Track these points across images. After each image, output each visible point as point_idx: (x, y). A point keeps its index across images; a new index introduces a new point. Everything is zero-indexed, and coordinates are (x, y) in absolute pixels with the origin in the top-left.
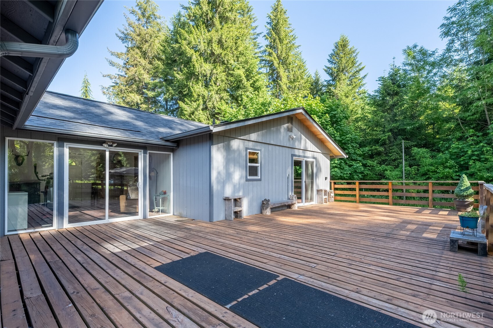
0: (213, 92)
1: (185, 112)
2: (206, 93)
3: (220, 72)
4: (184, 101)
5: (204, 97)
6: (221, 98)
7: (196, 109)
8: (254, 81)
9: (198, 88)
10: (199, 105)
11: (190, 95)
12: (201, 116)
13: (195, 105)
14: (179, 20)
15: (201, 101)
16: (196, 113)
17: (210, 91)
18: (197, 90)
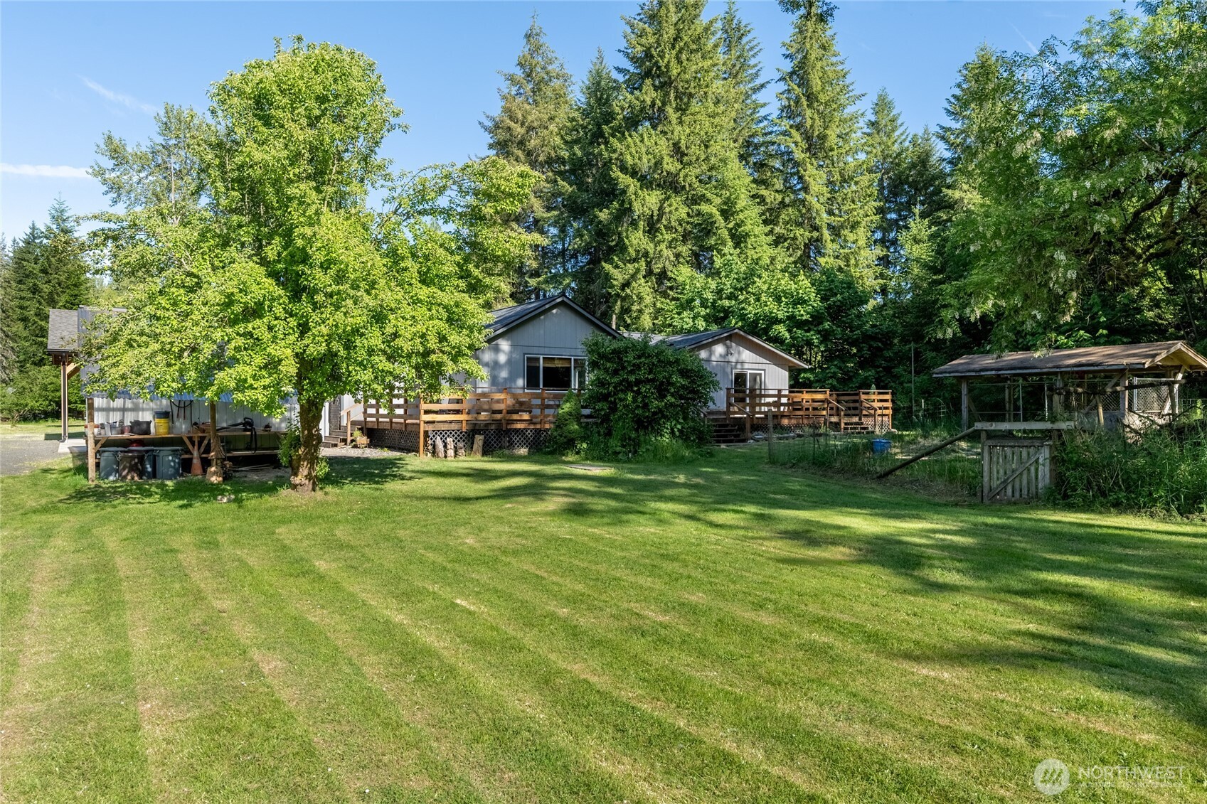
0: (663, 246)
1: (614, 282)
2: (650, 248)
3: (678, 209)
4: (610, 261)
5: (646, 254)
6: (677, 256)
7: (634, 276)
8: (737, 224)
9: (637, 239)
10: (638, 270)
11: (621, 248)
12: (642, 289)
13: (631, 268)
14: (599, 83)
15: (643, 263)
16: (634, 284)
17: (659, 242)
18: (635, 242)
